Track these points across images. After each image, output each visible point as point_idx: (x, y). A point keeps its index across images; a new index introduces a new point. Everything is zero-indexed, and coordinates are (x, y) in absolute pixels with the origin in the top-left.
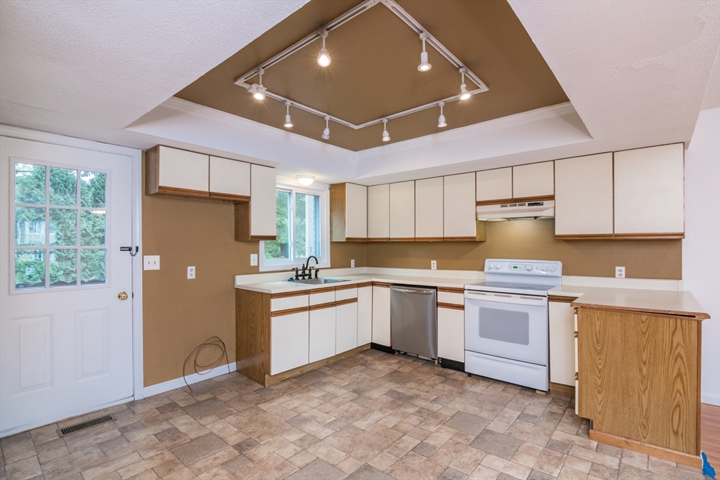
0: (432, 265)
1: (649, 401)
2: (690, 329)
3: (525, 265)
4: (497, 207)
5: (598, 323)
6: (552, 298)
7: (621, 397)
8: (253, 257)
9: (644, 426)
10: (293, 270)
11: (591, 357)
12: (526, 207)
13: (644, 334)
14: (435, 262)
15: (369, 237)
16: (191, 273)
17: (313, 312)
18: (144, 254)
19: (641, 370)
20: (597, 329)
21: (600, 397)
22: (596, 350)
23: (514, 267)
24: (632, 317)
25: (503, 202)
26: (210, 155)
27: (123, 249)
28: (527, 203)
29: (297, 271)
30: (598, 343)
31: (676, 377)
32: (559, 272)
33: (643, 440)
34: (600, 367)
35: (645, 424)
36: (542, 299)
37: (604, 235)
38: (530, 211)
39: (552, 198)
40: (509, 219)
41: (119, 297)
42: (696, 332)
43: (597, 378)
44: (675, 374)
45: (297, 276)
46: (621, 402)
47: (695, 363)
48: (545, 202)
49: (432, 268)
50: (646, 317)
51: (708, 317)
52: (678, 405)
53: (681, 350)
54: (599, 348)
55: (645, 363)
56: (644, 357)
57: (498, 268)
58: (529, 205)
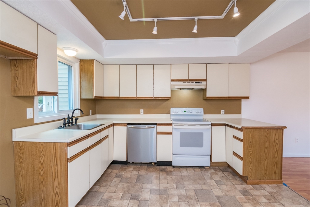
0: (141, 112)
1: (267, 163)
2: (280, 132)
3: (189, 110)
4: (181, 83)
5: (251, 134)
6: (213, 125)
7: (258, 164)
8: (29, 111)
9: (266, 174)
10: (62, 119)
11: (248, 150)
12: (194, 84)
13: (266, 137)
14: (143, 110)
15: (104, 96)
19: (265, 151)
20: (250, 137)
21: (251, 166)
22: (250, 146)
23: (184, 112)
24: (262, 130)
25: (184, 81)
28: (195, 82)
29: (65, 121)
30: (250, 143)
31: (276, 152)
32: (203, 113)
33: (265, 179)
34: (251, 153)
35: (266, 172)
36: (209, 126)
37: (225, 97)
38: (196, 85)
39: (205, 80)
40: (180, 89)
42: (282, 134)
43: (250, 158)
44: (275, 151)
45: (64, 125)
46: (258, 166)
47: (281, 145)
48: (202, 82)
49: (141, 113)
50: (267, 130)
51: (286, 127)
52: (276, 162)
53: (277, 141)
54: (251, 145)
55: (266, 149)
56: (266, 146)
57: (177, 112)
58: (196, 83)
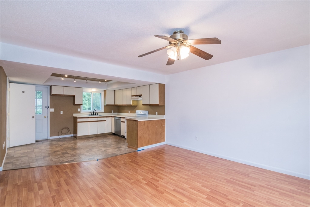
1: (133, 138)
8: (79, 109)
9: (133, 143)
10: (90, 113)
12: (139, 97)
13: (133, 125)
14: (129, 111)
15: (115, 104)
16: (62, 113)
17: (99, 122)
18: (50, 108)
21: (129, 138)
26: (64, 86)
27: (45, 107)
33: (133, 146)
39: (142, 95)
41: (45, 117)
44: (136, 132)
49: (129, 113)
50: (133, 121)
52: (136, 138)
53: (136, 127)
55: (133, 131)
56: (133, 129)
57: (138, 113)
